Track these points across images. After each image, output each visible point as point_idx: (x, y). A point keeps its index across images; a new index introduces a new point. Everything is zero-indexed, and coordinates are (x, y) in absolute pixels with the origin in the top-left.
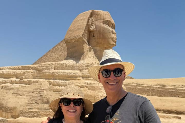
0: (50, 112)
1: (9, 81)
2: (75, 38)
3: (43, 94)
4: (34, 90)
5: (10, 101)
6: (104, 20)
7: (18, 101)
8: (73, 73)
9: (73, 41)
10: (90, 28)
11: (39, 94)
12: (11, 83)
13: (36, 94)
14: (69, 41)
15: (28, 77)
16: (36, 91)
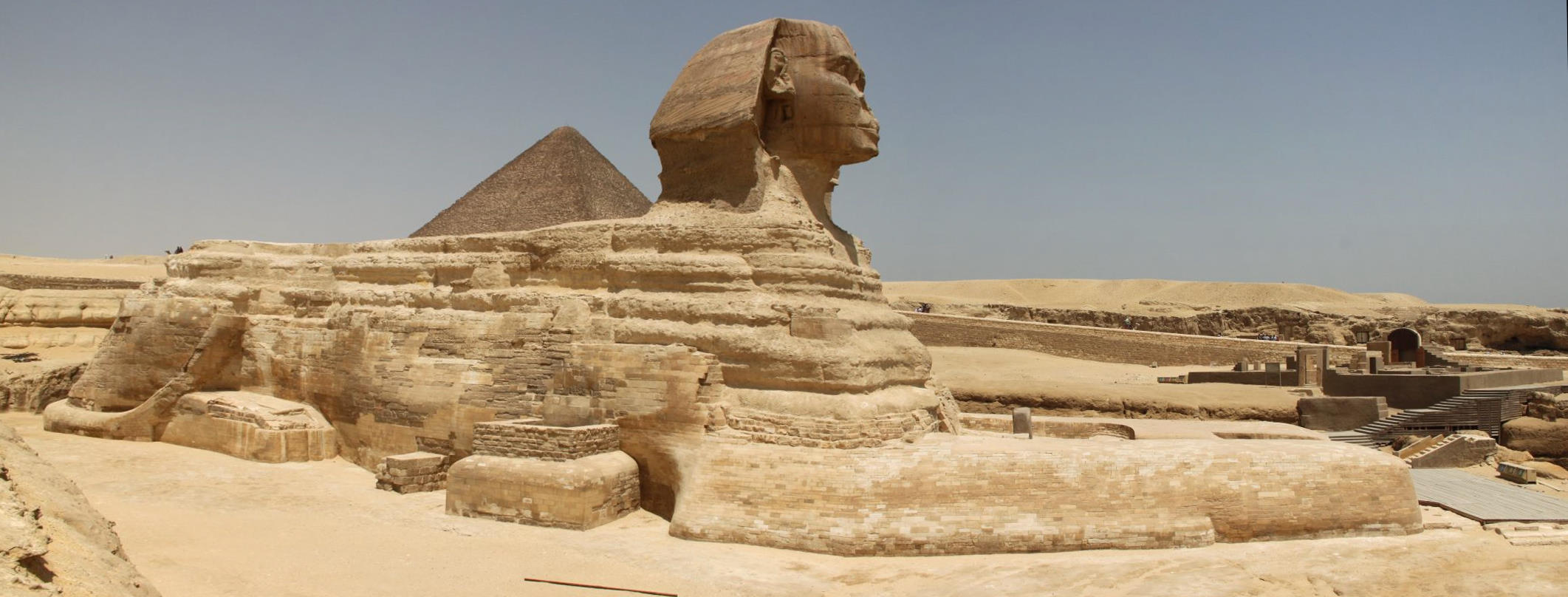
0: (608, 432)
1: (401, 299)
2: (713, 123)
3: (568, 352)
4: (521, 337)
5: (410, 377)
6: (831, 57)
7: (451, 381)
8: (714, 266)
9: (701, 136)
10: (772, 85)
11: (548, 354)
12: (410, 305)
13: (531, 353)
14: (676, 137)
15: (488, 282)
16: (530, 337)
